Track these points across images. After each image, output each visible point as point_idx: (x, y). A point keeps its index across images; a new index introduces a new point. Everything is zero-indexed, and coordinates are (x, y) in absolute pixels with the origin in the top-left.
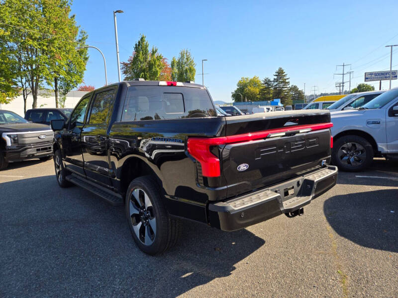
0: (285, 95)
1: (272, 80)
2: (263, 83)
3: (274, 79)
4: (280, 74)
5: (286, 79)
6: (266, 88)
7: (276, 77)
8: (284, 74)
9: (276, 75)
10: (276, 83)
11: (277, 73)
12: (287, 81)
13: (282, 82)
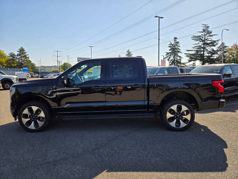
0: (27, 65)
1: (16, 54)
2: (8, 55)
3: (18, 54)
4: (22, 51)
5: (26, 55)
6: (11, 59)
7: (19, 53)
8: (25, 52)
9: (19, 52)
10: (19, 57)
11: (19, 50)
12: (27, 56)
13: (24, 57)
